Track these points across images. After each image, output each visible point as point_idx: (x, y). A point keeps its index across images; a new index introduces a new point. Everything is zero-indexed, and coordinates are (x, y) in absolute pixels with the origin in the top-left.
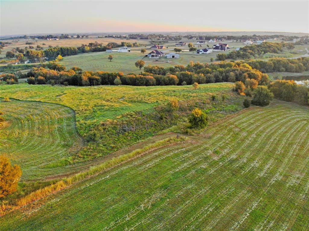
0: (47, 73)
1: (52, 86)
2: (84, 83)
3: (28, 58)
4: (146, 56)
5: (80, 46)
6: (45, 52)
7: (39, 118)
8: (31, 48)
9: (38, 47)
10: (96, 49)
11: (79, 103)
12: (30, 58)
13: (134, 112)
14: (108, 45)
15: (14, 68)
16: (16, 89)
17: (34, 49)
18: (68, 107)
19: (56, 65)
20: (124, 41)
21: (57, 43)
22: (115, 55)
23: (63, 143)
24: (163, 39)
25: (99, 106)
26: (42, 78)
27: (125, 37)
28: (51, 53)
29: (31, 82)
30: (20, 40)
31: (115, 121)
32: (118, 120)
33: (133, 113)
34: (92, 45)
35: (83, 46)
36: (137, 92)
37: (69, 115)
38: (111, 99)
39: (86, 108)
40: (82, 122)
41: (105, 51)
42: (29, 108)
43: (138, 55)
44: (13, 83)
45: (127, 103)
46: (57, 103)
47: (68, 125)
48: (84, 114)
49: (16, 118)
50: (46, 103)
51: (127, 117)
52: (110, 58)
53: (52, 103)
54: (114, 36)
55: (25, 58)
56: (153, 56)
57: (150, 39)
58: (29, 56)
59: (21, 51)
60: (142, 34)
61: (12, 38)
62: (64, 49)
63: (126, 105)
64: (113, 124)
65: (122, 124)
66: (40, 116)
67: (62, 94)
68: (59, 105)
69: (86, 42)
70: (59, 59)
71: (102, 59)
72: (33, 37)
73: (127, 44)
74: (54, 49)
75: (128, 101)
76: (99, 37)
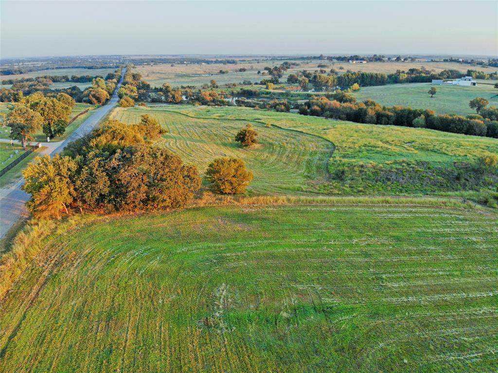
0: (327, 103)
1: (326, 119)
2: (367, 120)
3: (314, 86)
5: (394, 72)
6: (339, 78)
7: (293, 147)
8: (322, 73)
9: (332, 71)
11: (346, 139)
12: (316, 86)
13: (416, 161)
14: (442, 74)
15: (292, 96)
17: (325, 74)
18: (330, 142)
22: (443, 88)
23: (306, 174)
25: (369, 146)
26: (318, 108)
28: (345, 81)
29: (303, 112)
30: (312, 61)
31: (381, 165)
32: (386, 165)
33: (414, 162)
35: (399, 72)
37: (327, 150)
38: (393, 141)
39: (352, 145)
40: (338, 158)
41: (431, 82)
42: (288, 136)
43: (485, 91)
44: (282, 111)
45: (413, 149)
46: (319, 135)
47: (320, 160)
48: (346, 151)
50: (308, 134)
51: (401, 165)
53: (314, 135)
54: (461, 60)
55: (310, 85)
58: (316, 82)
59: (308, 76)
61: (302, 58)
62: (367, 76)
63: (410, 152)
64: (376, 168)
65: (388, 172)
66: (295, 145)
67: (332, 127)
68: (322, 138)
70: (352, 90)
72: (331, 57)
73: (478, 74)
74: (352, 74)
75: (417, 147)
76: (432, 61)
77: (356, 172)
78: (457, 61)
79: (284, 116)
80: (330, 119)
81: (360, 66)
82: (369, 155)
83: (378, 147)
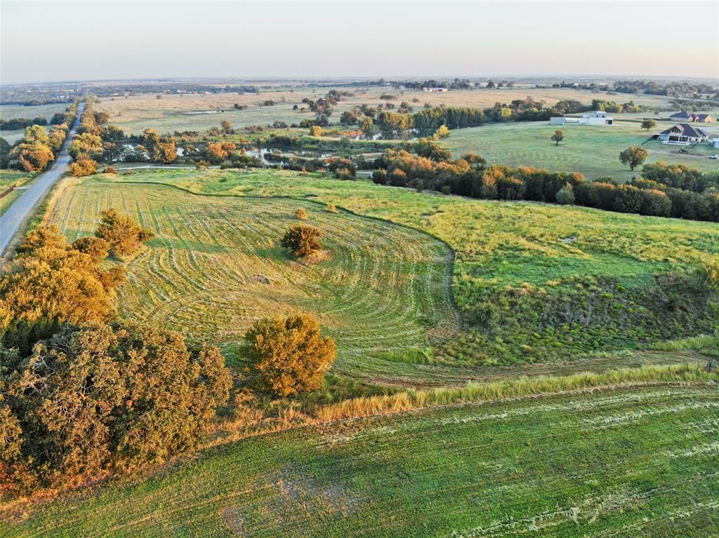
0: (412, 162)
1: (418, 192)
2: (485, 193)
3: (380, 129)
4: (655, 137)
5: (491, 105)
6: (415, 116)
7: (383, 255)
8: (389, 108)
9: (403, 105)
10: (527, 114)
11: (466, 236)
12: (384, 129)
13: (595, 276)
14: (558, 106)
15: (352, 147)
16: (351, 191)
17: (394, 110)
18: (442, 242)
19: (433, 148)
20: (602, 96)
21: (443, 100)
22: (570, 131)
23: (420, 315)
24: (708, 97)
25: (508, 249)
26: (401, 173)
27: (604, 89)
28: (426, 121)
29: (378, 180)
30: (370, 89)
31: (542, 290)
32: (550, 289)
33: (593, 280)
34: (517, 106)
35: (498, 106)
36: (613, 226)
37: (442, 259)
38: (542, 236)
39: (479, 248)
40: (465, 277)
41: (548, 119)
42: (369, 232)
43: (633, 134)
44: (345, 178)
45: (579, 251)
46: (421, 228)
47: (436, 280)
48: (473, 261)
49: (341, 248)
50: (401, 226)
51: (574, 286)
52: (558, 138)
53: (412, 228)
54: (577, 84)
55: (376, 127)
56: (672, 139)
57: (674, 94)
58: (384, 124)
59: (369, 113)
60: (651, 82)
61: (355, 84)
62: (455, 112)
63: (578, 257)
64: (536, 296)
65: (557, 302)
66: (386, 251)
67: (435, 210)
68: (426, 233)
69: (506, 97)
70: (440, 135)
71: (537, 138)
72: (396, 83)
73: (607, 106)
74: (435, 111)
75: (584, 247)
76: (537, 87)
77: (503, 305)
78: (571, 86)
79: (352, 187)
80: (425, 193)
81: (440, 96)
82: (514, 266)
83: (524, 250)
